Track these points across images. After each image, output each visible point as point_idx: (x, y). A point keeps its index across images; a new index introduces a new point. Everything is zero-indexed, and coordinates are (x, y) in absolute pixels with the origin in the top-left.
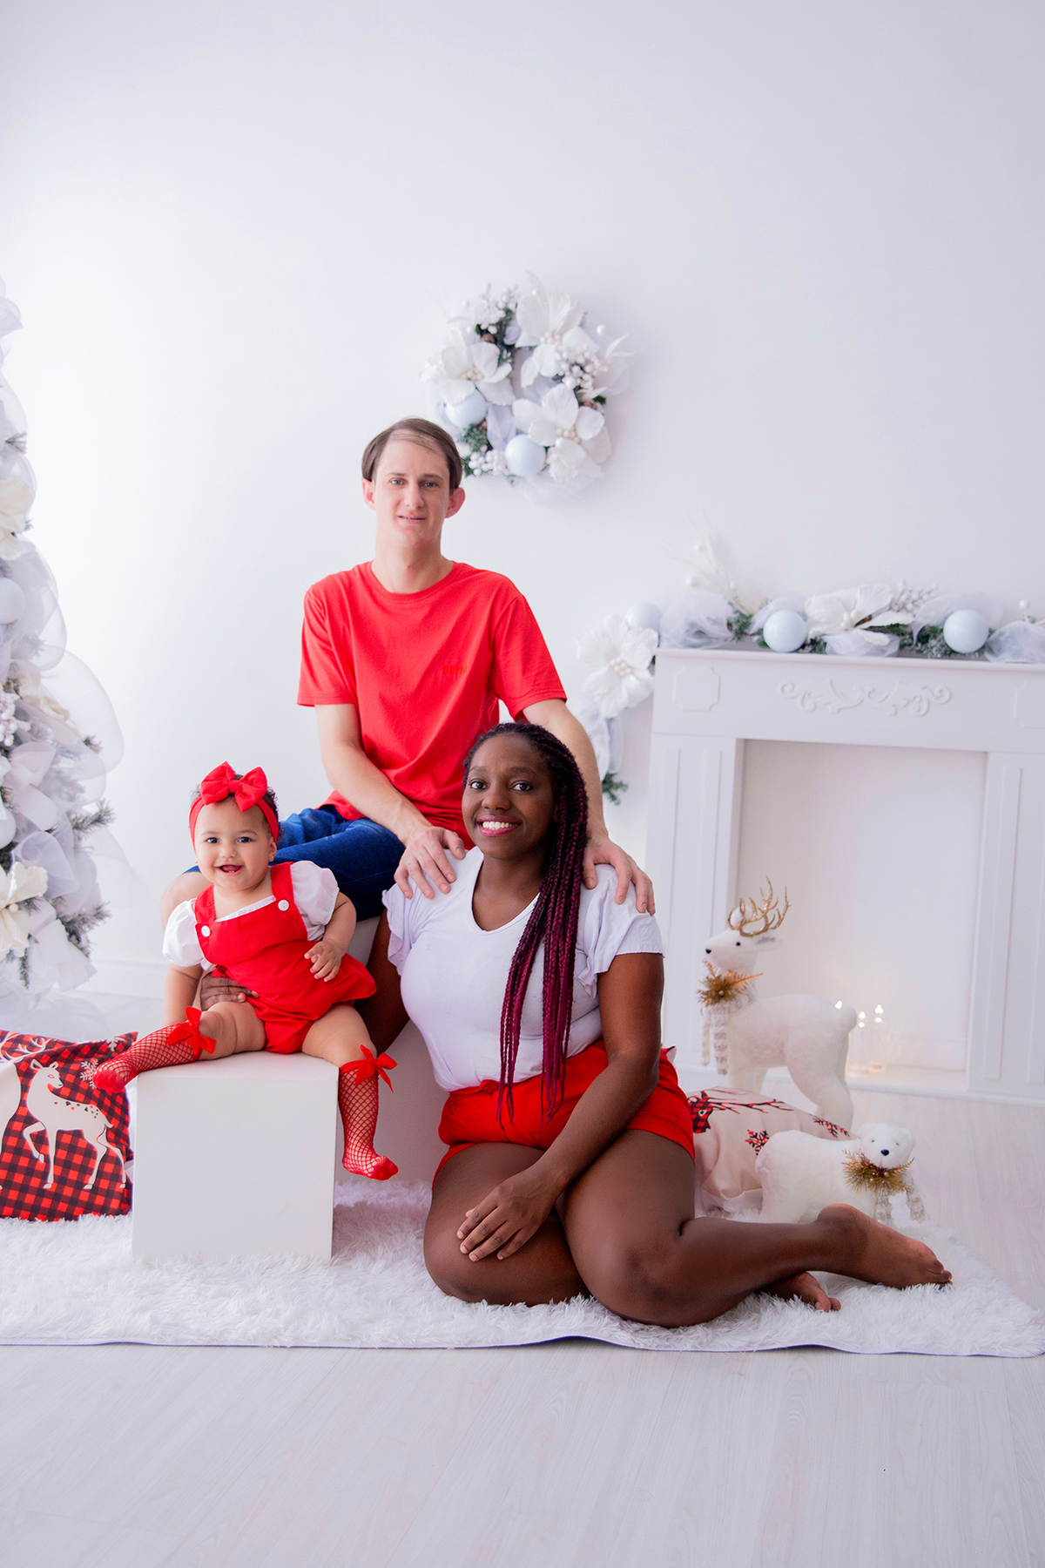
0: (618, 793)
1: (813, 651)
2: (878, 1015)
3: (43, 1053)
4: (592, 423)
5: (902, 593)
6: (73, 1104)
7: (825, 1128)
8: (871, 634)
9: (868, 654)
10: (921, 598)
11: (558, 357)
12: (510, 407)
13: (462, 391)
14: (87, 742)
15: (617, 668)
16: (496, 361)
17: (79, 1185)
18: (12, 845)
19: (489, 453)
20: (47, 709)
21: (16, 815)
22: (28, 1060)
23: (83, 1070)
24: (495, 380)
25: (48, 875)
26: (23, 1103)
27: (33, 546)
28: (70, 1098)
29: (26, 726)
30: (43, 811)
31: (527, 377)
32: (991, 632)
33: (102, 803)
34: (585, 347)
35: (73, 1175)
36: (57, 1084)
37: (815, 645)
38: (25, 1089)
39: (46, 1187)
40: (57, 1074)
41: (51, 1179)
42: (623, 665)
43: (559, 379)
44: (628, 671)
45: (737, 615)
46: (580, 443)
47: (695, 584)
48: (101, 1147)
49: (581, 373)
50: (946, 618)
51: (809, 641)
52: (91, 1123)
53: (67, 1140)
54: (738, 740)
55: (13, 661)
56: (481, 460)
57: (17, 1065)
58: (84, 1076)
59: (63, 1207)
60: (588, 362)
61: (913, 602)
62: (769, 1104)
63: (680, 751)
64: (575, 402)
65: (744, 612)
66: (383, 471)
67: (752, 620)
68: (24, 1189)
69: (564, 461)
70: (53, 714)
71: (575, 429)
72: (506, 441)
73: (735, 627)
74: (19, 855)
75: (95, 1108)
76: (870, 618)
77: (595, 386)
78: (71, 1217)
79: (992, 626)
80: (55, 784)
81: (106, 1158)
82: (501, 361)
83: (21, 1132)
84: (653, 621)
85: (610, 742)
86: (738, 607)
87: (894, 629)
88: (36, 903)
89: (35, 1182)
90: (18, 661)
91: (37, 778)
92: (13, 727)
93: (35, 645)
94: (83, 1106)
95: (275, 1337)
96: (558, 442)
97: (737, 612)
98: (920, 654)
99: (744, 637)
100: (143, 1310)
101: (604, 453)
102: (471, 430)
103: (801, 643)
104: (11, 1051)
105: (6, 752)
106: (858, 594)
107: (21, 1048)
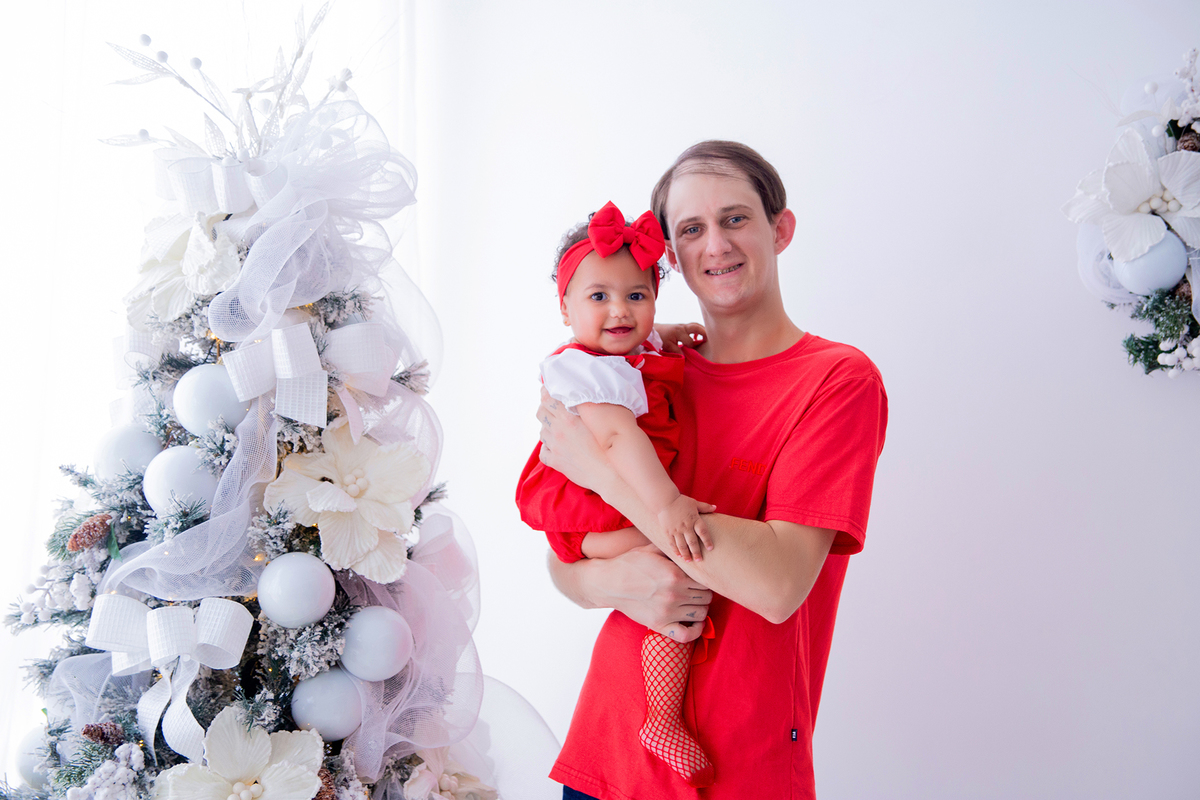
13: (1142, 234)
19: (1196, 342)
56: (1180, 351)
102: (1161, 301)
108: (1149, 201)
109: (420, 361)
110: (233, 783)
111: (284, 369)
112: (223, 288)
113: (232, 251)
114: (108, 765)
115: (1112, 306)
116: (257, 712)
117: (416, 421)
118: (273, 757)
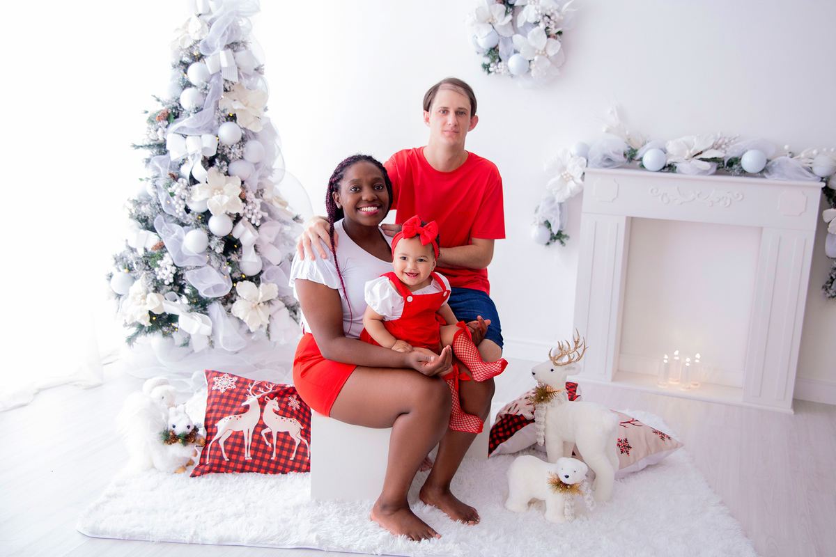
0: (565, 240)
1: (669, 171)
2: (697, 359)
3: (271, 393)
4: (554, 47)
5: (720, 139)
6: (285, 418)
7: (658, 436)
8: (701, 162)
9: (698, 174)
10: (729, 142)
11: (536, 12)
12: (511, 38)
13: (486, 30)
14: (296, 219)
15: (564, 177)
16: (504, 13)
17: (288, 458)
18: (262, 272)
19: (500, 64)
20: (276, 205)
21: (262, 258)
22: (263, 397)
23: (289, 401)
24: (503, 24)
25: (279, 287)
26: (261, 418)
27: (269, 119)
28: (283, 415)
29: (265, 214)
30: (274, 256)
31: (520, 24)
32: (768, 161)
34: (551, 6)
35: (285, 453)
36: (277, 409)
37: (670, 168)
38: (262, 411)
39: (272, 458)
40: (277, 403)
41: (274, 455)
42: (568, 175)
43: (537, 23)
44: (571, 178)
45: (629, 149)
46: (548, 57)
47: (608, 131)
48: (297, 438)
49: (549, 20)
50: (744, 153)
51: (667, 166)
52: (293, 427)
53: (282, 436)
54: (627, 218)
55: (260, 181)
56: (495, 67)
57: (259, 399)
58: (290, 404)
59: (280, 468)
60: (552, 14)
61: (726, 144)
62: (629, 422)
63: (596, 223)
64: (545, 36)
65: (633, 148)
66: (436, 106)
67: (637, 152)
68: (262, 459)
69: (539, 68)
70: (279, 206)
71: (545, 50)
72: (509, 56)
73: (628, 156)
74: (265, 278)
75: (295, 420)
76: (701, 153)
77: (556, 27)
78: (284, 472)
79: (769, 157)
80: (282, 240)
81: (301, 445)
82: (506, 13)
84: (585, 153)
85: (560, 215)
86: (630, 145)
87: (714, 160)
88: (272, 301)
89: (267, 456)
90: (262, 180)
91: (272, 240)
92: (260, 216)
93: (271, 171)
94: (289, 419)
95: (374, 550)
96: (536, 58)
97: (629, 147)
98: (727, 173)
99: (633, 161)
100: (314, 530)
101: (561, 63)
102: (490, 51)
103: (662, 166)
104: (256, 391)
105: (257, 228)
106: (695, 140)
107: (261, 390)
108: (488, 19)
109: (262, 64)
110: (215, 189)
111: (224, 64)
112: (203, 37)
113: (206, 26)
114: (177, 183)
115: (478, 53)
116: (221, 168)
117: (260, 83)
118: (226, 183)
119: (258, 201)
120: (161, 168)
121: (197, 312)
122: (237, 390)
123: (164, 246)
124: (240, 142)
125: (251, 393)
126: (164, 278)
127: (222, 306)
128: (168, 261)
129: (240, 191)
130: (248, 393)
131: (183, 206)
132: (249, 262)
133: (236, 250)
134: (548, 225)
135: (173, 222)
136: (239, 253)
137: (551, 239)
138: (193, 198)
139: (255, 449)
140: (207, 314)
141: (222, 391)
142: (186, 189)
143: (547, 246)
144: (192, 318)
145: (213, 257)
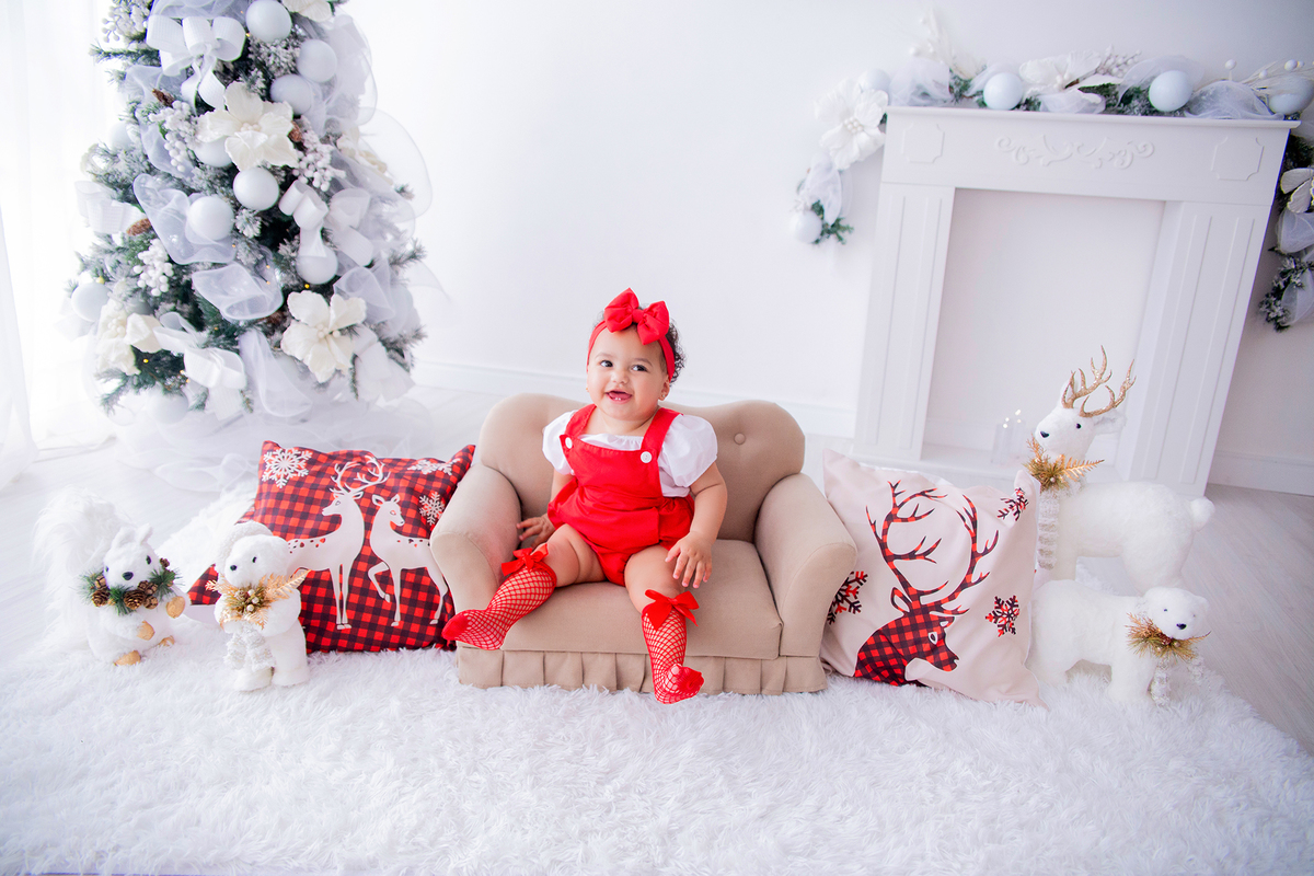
0: (844, 235)
1: (1027, 109)
5: (1109, 58)
6: (416, 540)
8: (1084, 92)
9: (1079, 112)
10: (1125, 63)
14: (402, 190)
15: (849, 127)
17: (426, 620)
18: (337, 278)
20: (362, 160)
21: (337, 253)
22: (368, 493)
23: (422, 505)
25: (368, 304)
26: (366, 542)
29: (341, 174)
30: (359, 250)
32: (1193, 92)
33: (415, 242)
35: (419, 612)
36: (400, 521)
38: (368, 527)
39: (393, 625)
40: (398, 509)
41: (398, 617)
42: (855, 124)
44: (859, 129)
45: (956, 79)
47: (918, 54)
50: (1153, 78)
51: (1024, 101)
53: (411, 578)
54: (955, 189)
55: (329, 117)
57: (359, 499)
58: (423, 512)
59: (409, 640)
61: (1118, 66)
63: (904, 199)
65: (962, 77)
67: (972, 83)
68: (372, 627)
70: (367, 164)
73: (956, 89)
74: (343, 288)
76: (1081, 80)
80: (375, 226)
83: (367, 573)
84: (884, 84)
85: (842, 191)
86: (956, 73)
87: (1103, 90)
88: (357, 329)
89: (382, 621)
90: (335, 117)
91: (355, 220)
92: (331, 173)
94: (425, 541)
97: (956, 77)
98: (1123, 112)
103: (1016, 104)
104: (349, 481)
105: (327, 197)
106: (1069, 60)
107: (360, 477)
110: (243, 123)
114: (170, 109)
116: (253, 82)
118: (265, 111)
119: (326, 149)
120: (145, 89)
121: (218, 346)
122: (311, 480)
123: (151, 228)
124: (289, 38)
125: (340, 486)
126: (151, 284)
127: (263, 336)
128: (156, 253)
129: (291, 127)
130: (333, 485)
131: (183, 153)
132: (313, 258)
133: (291, 239)
134: (818, 209)
135: (172, 187)
136: (295, 243)
137: (822, 234)
138: (199, 137)
139: (356, 608)
140: (238, 352)
141: (281, 484)
142: (189, 120)
143: (816, 246)
144: (209, 358)
145: (242, 246)
